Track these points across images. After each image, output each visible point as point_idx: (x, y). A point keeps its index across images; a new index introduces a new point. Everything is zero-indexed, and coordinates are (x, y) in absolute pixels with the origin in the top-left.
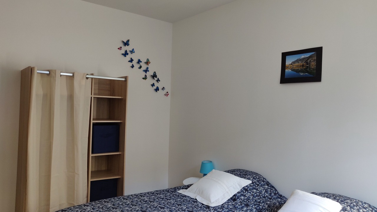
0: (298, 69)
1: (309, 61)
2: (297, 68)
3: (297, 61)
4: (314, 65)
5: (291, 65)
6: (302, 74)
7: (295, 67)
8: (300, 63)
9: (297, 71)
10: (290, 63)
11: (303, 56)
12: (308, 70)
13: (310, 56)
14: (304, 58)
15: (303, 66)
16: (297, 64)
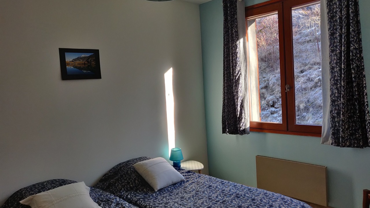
0: (81, 67)
1: (89, 60)
2: (79, 66)
3: (78, 59)
4: (95, 64)
5: (72, 62)
6: (85, 71)
7: (76, 64)
8: (81, 61)
9: (80, 68)
10: (71, 60)
11: (83, 55)
12: (90, 68)
13: (90, 56)
14: (85, 57)
15: (85, 64)
16: (78, 62)
